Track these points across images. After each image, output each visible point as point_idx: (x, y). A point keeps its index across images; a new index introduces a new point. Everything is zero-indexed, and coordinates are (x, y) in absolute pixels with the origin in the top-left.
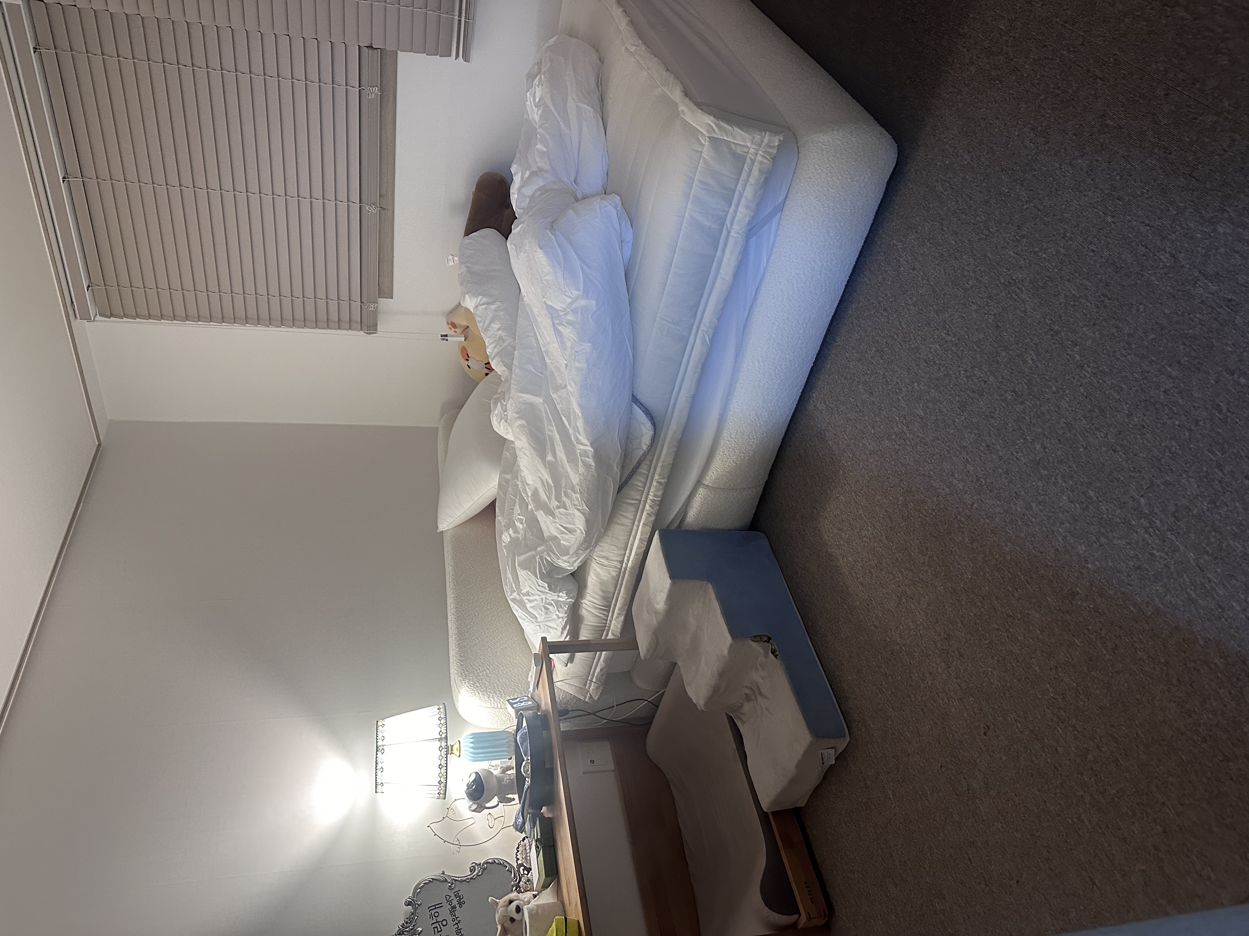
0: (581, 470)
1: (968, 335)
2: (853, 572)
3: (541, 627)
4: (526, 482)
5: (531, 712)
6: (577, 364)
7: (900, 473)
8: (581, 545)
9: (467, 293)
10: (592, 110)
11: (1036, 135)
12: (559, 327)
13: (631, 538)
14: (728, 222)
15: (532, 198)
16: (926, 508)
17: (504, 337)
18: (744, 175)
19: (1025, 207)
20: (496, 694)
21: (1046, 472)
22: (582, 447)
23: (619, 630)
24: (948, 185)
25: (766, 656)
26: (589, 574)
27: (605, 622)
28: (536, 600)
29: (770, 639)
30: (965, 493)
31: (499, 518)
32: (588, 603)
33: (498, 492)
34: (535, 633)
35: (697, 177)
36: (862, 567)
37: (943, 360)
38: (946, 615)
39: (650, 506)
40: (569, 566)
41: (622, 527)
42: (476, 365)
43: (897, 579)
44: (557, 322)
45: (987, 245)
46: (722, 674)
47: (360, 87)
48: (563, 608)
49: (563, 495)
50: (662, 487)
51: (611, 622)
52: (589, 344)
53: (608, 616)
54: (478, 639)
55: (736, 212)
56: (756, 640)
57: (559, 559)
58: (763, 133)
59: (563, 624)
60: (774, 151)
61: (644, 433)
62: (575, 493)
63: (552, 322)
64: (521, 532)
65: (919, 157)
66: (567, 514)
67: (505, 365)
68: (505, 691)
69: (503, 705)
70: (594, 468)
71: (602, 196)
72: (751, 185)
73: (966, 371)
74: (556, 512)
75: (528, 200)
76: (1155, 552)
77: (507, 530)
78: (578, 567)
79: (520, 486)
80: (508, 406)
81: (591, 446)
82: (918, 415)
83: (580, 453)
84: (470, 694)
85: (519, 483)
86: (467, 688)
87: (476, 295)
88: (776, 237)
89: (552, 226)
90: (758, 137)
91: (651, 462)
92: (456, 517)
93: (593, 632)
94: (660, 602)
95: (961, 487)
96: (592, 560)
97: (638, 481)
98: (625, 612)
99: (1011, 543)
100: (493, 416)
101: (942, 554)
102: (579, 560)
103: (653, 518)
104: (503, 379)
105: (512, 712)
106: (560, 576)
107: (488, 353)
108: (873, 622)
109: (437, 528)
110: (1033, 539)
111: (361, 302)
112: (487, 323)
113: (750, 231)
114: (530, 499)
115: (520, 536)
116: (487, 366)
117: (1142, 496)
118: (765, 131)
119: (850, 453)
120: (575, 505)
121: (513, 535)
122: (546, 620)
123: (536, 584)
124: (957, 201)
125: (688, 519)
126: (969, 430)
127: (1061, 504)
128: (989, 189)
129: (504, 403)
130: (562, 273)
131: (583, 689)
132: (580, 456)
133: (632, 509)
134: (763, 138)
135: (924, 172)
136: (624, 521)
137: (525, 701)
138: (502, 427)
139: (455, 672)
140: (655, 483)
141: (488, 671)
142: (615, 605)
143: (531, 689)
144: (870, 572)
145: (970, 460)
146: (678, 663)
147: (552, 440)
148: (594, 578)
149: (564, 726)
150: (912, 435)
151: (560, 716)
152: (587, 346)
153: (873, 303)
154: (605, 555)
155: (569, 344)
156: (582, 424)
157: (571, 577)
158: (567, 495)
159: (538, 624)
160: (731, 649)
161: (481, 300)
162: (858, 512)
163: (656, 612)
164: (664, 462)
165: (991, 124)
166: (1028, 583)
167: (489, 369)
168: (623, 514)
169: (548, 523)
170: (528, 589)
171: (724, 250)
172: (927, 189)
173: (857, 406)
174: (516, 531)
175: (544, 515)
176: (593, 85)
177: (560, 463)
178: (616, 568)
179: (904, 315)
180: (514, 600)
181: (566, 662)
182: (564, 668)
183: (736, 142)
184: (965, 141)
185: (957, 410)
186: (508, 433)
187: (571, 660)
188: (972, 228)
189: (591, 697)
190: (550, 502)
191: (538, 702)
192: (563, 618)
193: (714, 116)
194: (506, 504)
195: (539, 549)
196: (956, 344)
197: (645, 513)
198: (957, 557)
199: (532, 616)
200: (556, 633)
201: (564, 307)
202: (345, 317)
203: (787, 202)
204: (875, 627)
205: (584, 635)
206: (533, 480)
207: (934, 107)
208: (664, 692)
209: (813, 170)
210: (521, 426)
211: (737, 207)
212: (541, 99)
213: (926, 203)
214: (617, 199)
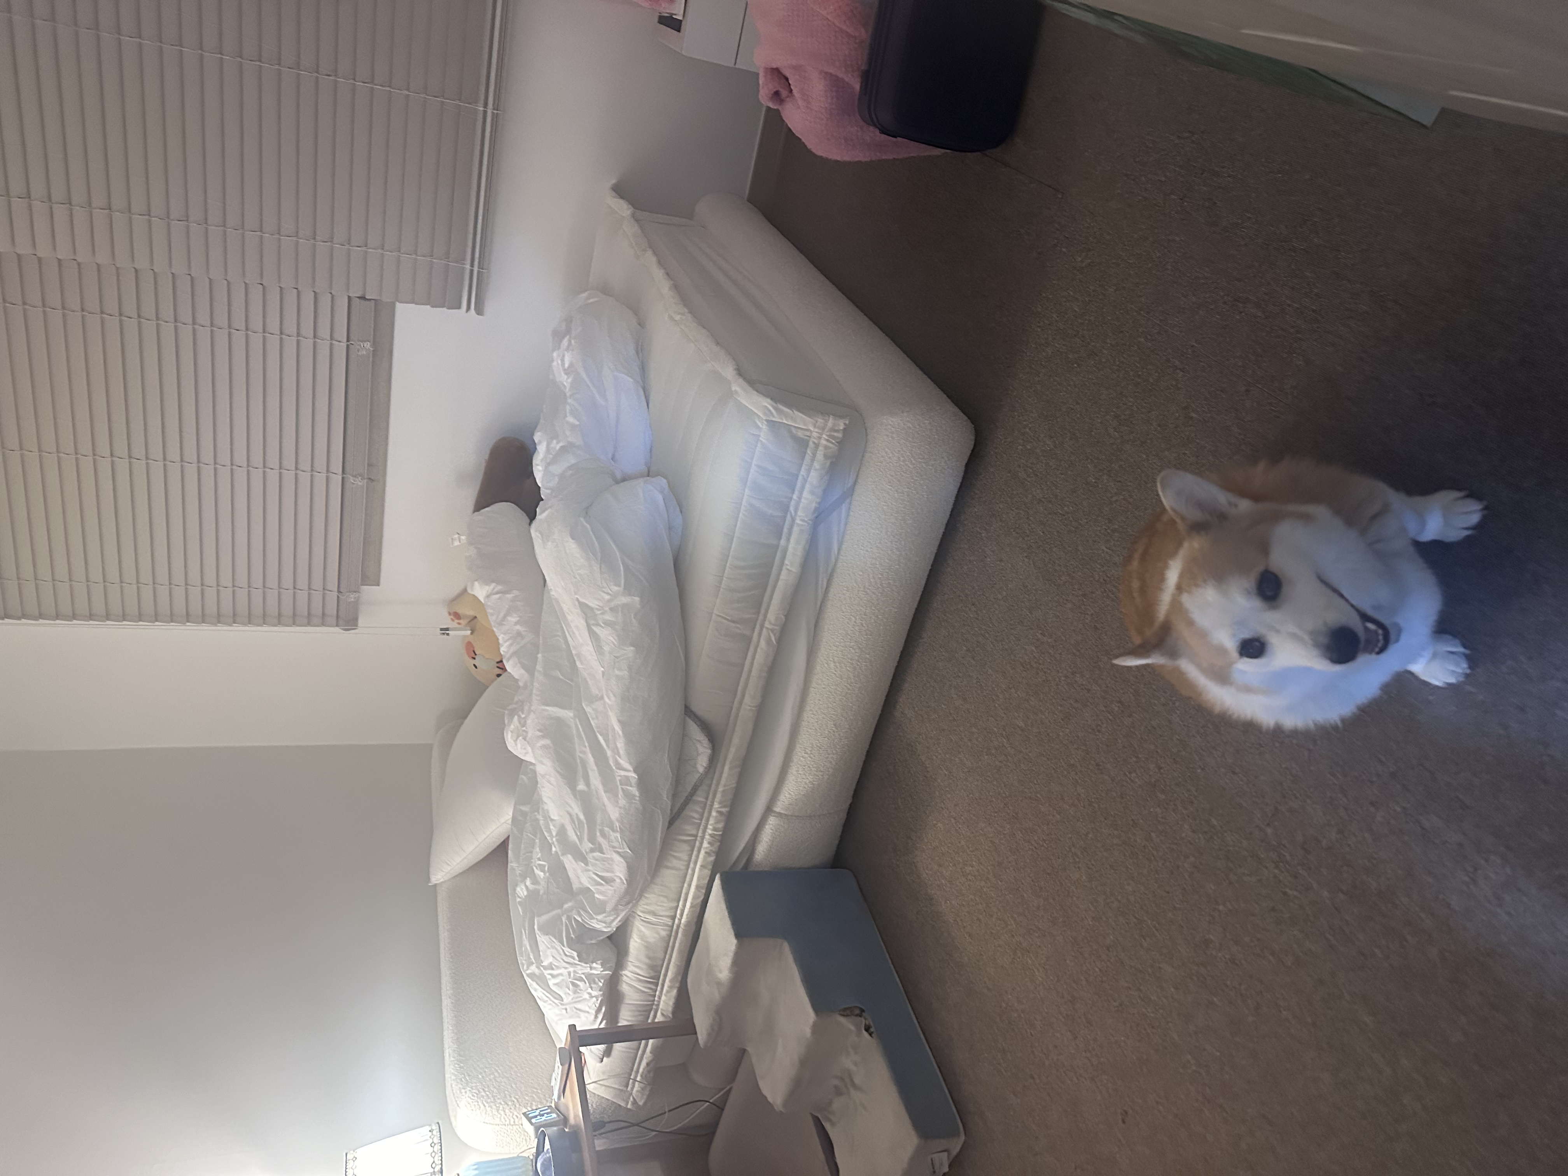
0: (622, 802)
1: (1065, 637)
2: (958, 920)
3: (568, 1010)
4: (550, 817)
5: (555, 1128)
6: (617, 672)
7: (1004, 795)
8: (621, 899)
9: (476, 580)
10: (632, 380)
11: (1120, 423)
12: (594, 628)
13: (686, 885)
14: (792, 509)
15: (562, 476)
16: (1036, 838)
17: (523, 633)
18: (808, 458)
19: (1114, 499)
20: (508, 1105)
21: (1163, 797)
22: (623, 773)
23: (670, 1009)
24: (1031, 471)
25: (859, 1034)
26: (631, 935)
27: (652, 999)
28: (561, 974)
29: (862, 1011)
30: (1078, 821)
31: (512, 864)
32: (629, 974)
33: (512, 829)
34: (560, 1020)
35: (754, 462)
36: (968, 912)
37: (1040, 664)
38: (1069, 971)
39: (709, 843)
40: (605, 927)
41: (674, 872)
42: (485, 665)
43: (1009, 927)
44: (592, 622)
45: (1078, 538)
46: (804, 1062)
47: (348, 341)
48: (597, 984)
49: (598, 834)
50: (723, 818)
51: (660, 998)
52: (632, 648)
53: (656, 991)
54: (483, 1029)
55: (800, 498)
56: (845, 1013)
57: (593, 918)
58: (827, 418)
59: (597, 1005)
60: (840, 435)
61: (699, 752)
62: (613, 831)
63: (587, 622)
64: (543, 883)
65: (998, 440)
66: (603, 860)
67: (524, 667)
68: (520, 1100)
69: (516, 1120)
70: (637, 798)
71: (645, 478)
72: (816, 470)
73: (1066, 677)
74: (590, 857)
75: (557, 479)
76: (1287, 890)
77: (523, 880)
78: (618, 928)
79: (541, 822)
80: (529, 722)
81: (635, 771)
82: (1018, 726)
83: (620, 781)
84: (473, 1107)
85: (540, 817)
86: (469, 1099)
87: (486, 582)
88: (846, 524)
89: (586, 512)
90: (820, 421)
91: (710, 786)
92: (455, 864)
93: (637, 1013)
94: (723, 969)
95: (1072, 813)
96: (634, 917)
97: (694, 811)
98: (677, 985)
99: (1133, 880)
100: (507, 733)
101: (1059, 896)
102: (619, 918)
103: (712, 859)
104: (521, 684)
105: (531, 1130)
106: (593, 942)
107: (502, 653)
108: (985, 983)
109: (429, 879)
110: (1157, 876)
111: (339, 592)
112: (502, 615)
113: (817, 517)
114: (554, 839)
115: (540, 887)
116: (500, 665)
117: (1268, 825)
118: (829, 414)
119: (946, 770)
120: (614, 847)
121: (531, 887)
122: (574, 1000)
123: (562, 953)
124: (1042, 489)
125: (756, 856)
126: (1075, 746)
127: (1183, 835)
128: (1075, 478)
129: (523, 716)
130: (599, 566)
131: (624, 1090)
132: (621, 785)
133: (686, 847)
134: (827, 421)
135: (1005, 456)
136: (675, 863)
137: (547, 1113)
138: (519, 746)
139: (453, 1077)
140: (714, 814)
141: (496, 1074)
142: (665, 975)
143: (555, 1097)
144: (979, 919)
145: (1079, 781)
146: (749, 1049)
147: (584, 764)
148: (637, 940)
149: (600, 1144)
150: (1013, 750)
151: (595, 1131)
152: (630, 651)
153: (959, 596)
154: (652, 909)
155: (606, 648)
156: (623, 744)
157: (608, 942)
158: (603, 835)
159: (564, 1007)
160: (815, 1027)
161: (494, 589)
162: (960, 843)
163: (719, 983)
164: (725, 786)
165: (1072, 409)
166: (1157, 930)
167: (502, 669)
168: (675, 854)
169: (579, 871)
170: (551, 960)
171: (788, 540)
172: (1009, 474)
173: (950, 714)
174: (535, 881)
175: (573, 861)
176: (632, 352)
177: (594, 793)
178: (667, 925)
179: (994, 612)
180: (532, 976)
181: (601, 1056)
182: (599, 1065)
183: (796, 425)
184: (1046, 425)
185: (1060, 722)
186: (526, 753)
187: (608, 1053)
188: (1060, 519)
189: (635, 1102)
190: (581, 844)
191: (566, 1114)
192: (596, 997)
193: (772, 399)
194: (522, 846)
195: (566, 906)
196: (1053, 647)
197: (703, 852)
198: (1075, 899)
199: (556, 996)
200: (587, 1017)
201: (601, 604)
202: (317, 609)
203: (857, 487)
204: (989, 989)
205: (626, 1019)
206: (559, 815)
207: (1011, 388)
208: (731, 1089)
209: (884, 454)
210: (544, 747)
211: (801, 493)
212: (571, 365)
213: (1009, 489)
214: (664, 482)
